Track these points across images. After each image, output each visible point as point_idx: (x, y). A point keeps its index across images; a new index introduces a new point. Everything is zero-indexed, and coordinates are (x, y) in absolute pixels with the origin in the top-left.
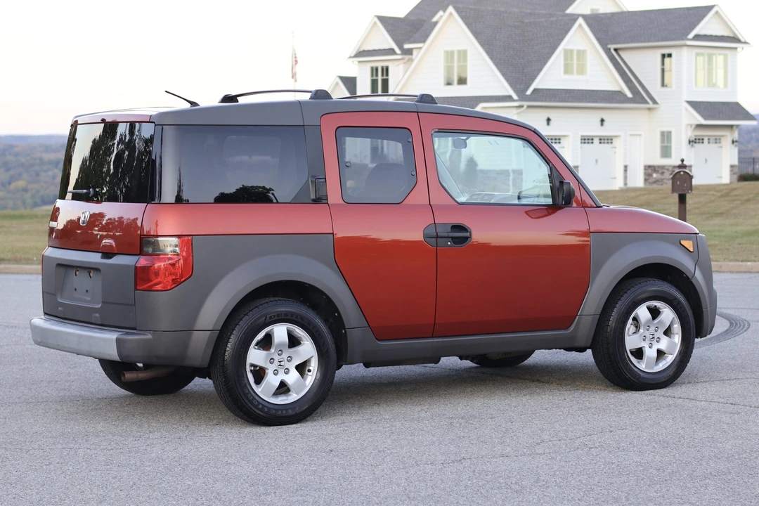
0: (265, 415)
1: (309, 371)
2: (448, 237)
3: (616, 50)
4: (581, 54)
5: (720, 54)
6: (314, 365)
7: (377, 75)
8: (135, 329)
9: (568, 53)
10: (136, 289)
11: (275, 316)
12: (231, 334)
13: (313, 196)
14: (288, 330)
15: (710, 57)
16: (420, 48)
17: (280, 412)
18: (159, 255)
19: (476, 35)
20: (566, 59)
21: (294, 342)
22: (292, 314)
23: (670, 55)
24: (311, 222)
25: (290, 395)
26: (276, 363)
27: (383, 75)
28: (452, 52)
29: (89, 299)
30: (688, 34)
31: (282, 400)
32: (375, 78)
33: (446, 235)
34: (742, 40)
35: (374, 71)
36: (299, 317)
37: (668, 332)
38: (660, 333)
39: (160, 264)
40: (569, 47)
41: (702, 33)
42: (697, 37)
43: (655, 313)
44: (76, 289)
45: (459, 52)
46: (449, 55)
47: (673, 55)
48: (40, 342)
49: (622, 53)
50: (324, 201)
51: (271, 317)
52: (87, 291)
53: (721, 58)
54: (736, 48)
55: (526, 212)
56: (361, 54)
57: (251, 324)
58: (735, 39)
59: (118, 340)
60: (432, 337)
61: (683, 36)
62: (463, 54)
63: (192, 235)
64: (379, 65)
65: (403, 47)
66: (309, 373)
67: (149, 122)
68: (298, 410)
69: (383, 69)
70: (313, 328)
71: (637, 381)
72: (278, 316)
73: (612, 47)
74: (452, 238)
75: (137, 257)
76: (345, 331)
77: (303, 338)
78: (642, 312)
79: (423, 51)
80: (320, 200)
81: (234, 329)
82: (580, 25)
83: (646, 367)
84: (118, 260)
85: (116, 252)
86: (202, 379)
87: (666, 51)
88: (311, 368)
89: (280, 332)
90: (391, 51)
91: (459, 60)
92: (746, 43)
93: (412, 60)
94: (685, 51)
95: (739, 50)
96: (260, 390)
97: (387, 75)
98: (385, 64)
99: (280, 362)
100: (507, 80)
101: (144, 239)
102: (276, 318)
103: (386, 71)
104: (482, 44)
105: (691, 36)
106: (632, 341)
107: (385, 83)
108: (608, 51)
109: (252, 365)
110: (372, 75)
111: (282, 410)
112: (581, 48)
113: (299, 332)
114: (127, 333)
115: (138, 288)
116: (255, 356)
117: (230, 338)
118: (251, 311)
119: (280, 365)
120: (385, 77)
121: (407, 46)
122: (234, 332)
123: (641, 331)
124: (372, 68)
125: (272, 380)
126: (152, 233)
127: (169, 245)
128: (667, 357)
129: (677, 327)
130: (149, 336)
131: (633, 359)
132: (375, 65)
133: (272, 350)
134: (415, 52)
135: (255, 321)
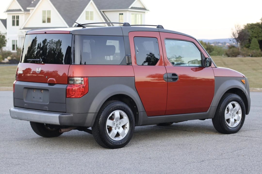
0: (112, 145)
1: (126, 128)
2: (171, 78)
3: (103, 12)
4: (92, 13)
5: (140, 14)
6: (128, 126)
7: (14, 19)
8: (66, 112)
9: (87, 12)
10: (66, 97)
11: (116, 107)
12: (101, 114)
13: (127, 63)
14: (120, 113)
15: (136, 15)
16: (33, 9)
17: (117, 144)
18: (75, 84)
19: (54, 5)
20: (86, 14)
21: (121, 117)
22: (121, 107)
23: (122, 14)
24: (126, 72)
25: (120, 137)
26: (115, 125)
27: (17, 18)
28: (45, 11)
29: (41, 101)
30: (129, 7)
31: (117, 139)
32: (14, 20)
33: (170, 77)
34: (147, 9)
35: (14, 17)
36: (123, 108)
37: (237, 113)
38: (235, 113)
39: (75, 88)
40: (88, 10)
41: (134, 6)
42: (132, 8)
43: (234, 106)
44: (34, 97)
45: (48, 11)
46: (44, 12)
47: (124, 14)
48: (17, 118)
49: (105, 13)
50: (131, 64)
51: (114, 108)
52: (40, 98)
53: (140, 15)
54: (145, 12)
55: (191, 69)
56: (8, 11)
57: (108, 110)
58: (145, 9)
59: (59, 117)
60: (165, 115)
61: (127, 7)
62: (49, 12)
63: (88, 77)
64: (16, 15)
65: (26, 9)
66: (126, 129)
67: (69, 34)
68: (123, 143)
69: (17, 16)
70: (128, 112)
71: (228, 131)
72: (117, 107)
73: (102, 10)
74: (173, 78)
75: (66, 85)
76: (138, 113)
77: (124, 116)
78: (230, 106)
79: (34, 11)
80: (129, 64)
81: (102, 112)
82: (91, 3)
83: (231, 126)
84: (56, 86)
85: (56, 83)
86: (81, 131)
87: (121, 13)
88: (127, 127)
89: (117, 113)
90: (20, 10)
91: (48, 14)
92: (148, 10)
93: (29, 14)
94: (128, 13)
95: (146, 13)
96: (110, 135)
97: (18, 18)
98: (18, 15)
99: (117, 125)
100: (66, 21)
101: (69, 78)
102: (116, 108)
103: (18, 17)
104: (57, 8)
105: (130, 7)
106: (227, 116)
107: (18, 22)
108: (100, 12)
109: (108, 126)
110: (13, 19)
111: (118, 143)
112: (92, 11)
113: (123, 113)
114: (62, 114)
115: (67, 97)
116: (109, 123)
117: (100, 116)
118: (108, 105)
119: (117, 126)
120: (18, 20)
121: (28, 8)
122: (102, 113)
123: (229, 112)
124: (13, 16)
125: (114, 132)
126: (71, 76)
127: (79, 80)
128: (237, 122)
129: (240, 111)
130: (72, 115)
131: (227, 122)
132: (14, 15)
133: (114, 120)
134: (31, 11)
135: (109, 109)
